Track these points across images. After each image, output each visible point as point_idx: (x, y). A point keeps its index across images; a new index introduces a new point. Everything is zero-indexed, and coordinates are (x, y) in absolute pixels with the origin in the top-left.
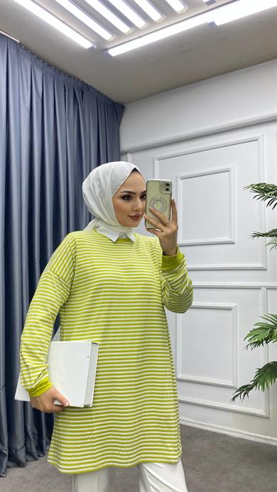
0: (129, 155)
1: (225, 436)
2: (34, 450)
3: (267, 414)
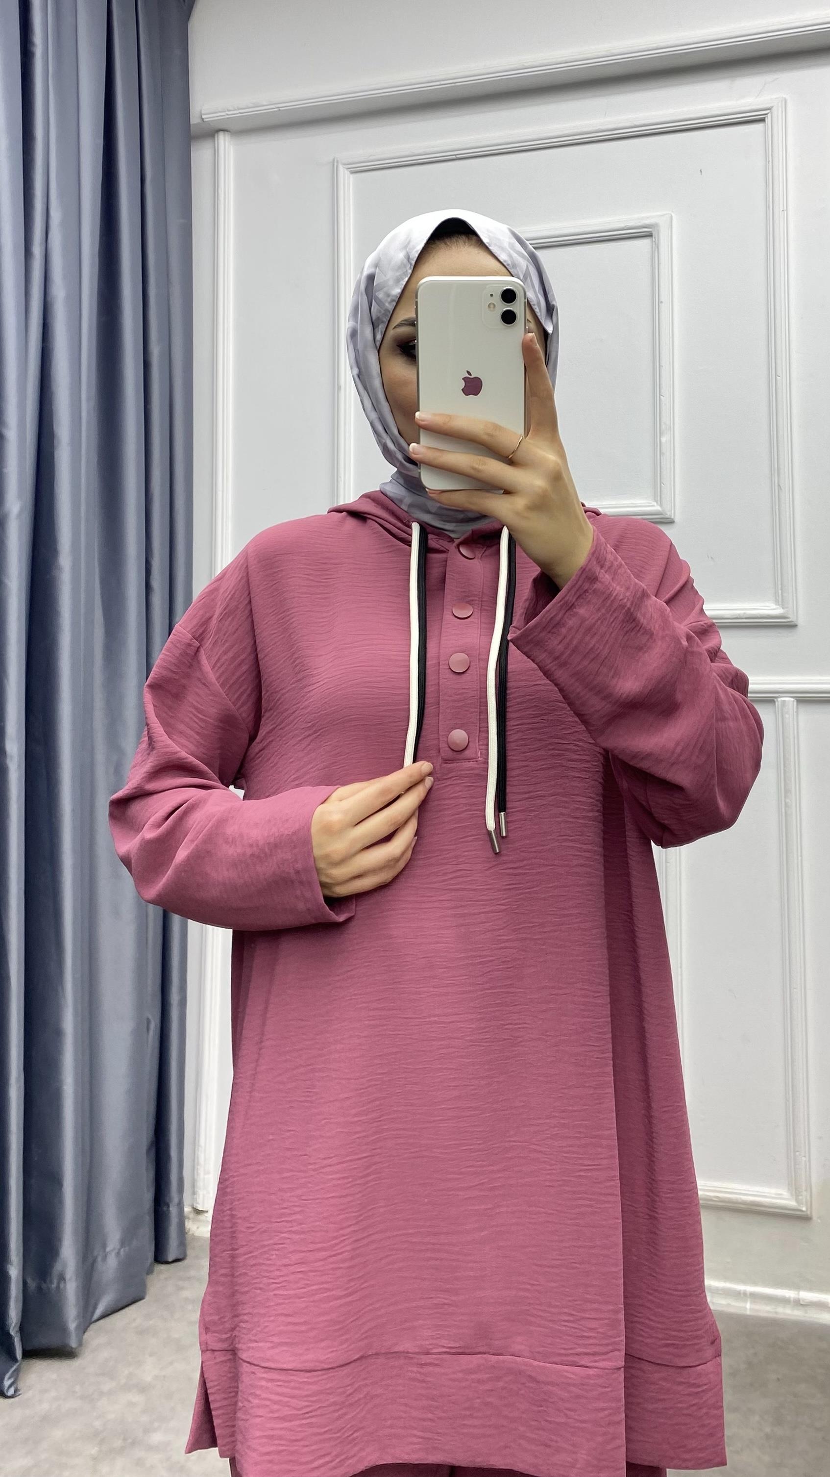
3: (802, 1204)
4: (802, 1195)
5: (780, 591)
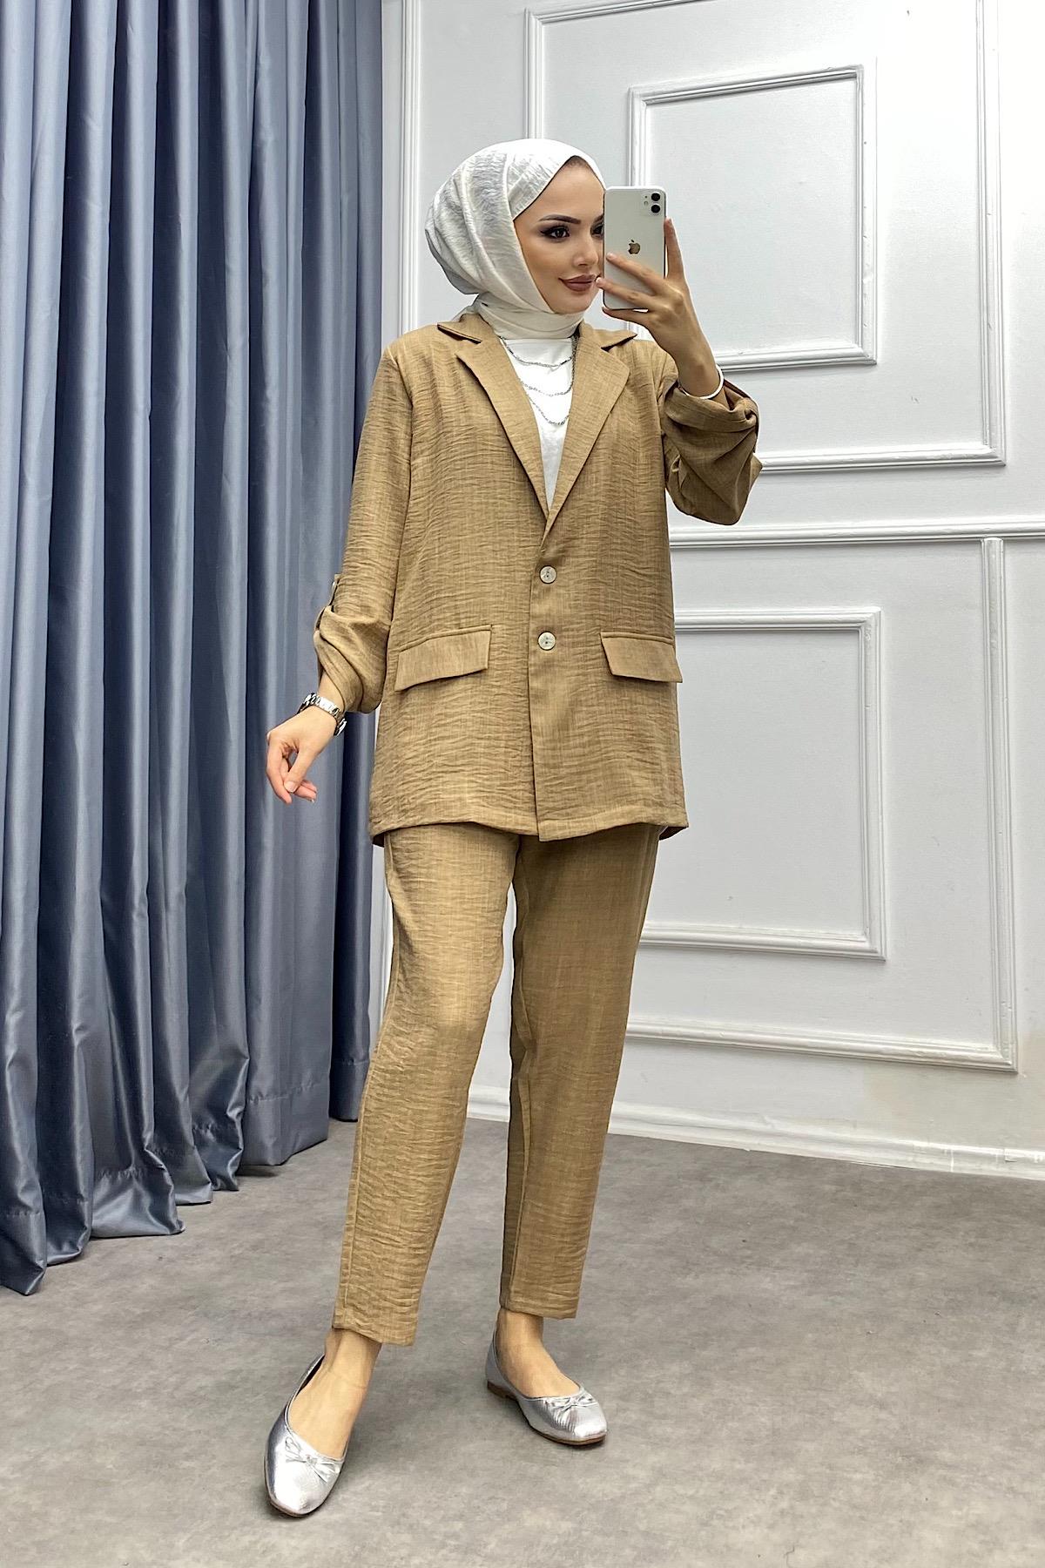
1: (837, 1164)
3: (1008, 1057)
4: (1008, 1048)
5: (988, 431)
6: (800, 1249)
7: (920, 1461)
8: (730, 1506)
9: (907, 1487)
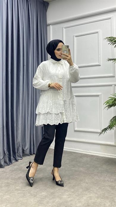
0: (51, 26)
1: (97, 156)
2: (8, 161)
3: (115, 144)
6: (87, 165)
7: (88, 189)
8: (64, 193)
9: (85, 192)
